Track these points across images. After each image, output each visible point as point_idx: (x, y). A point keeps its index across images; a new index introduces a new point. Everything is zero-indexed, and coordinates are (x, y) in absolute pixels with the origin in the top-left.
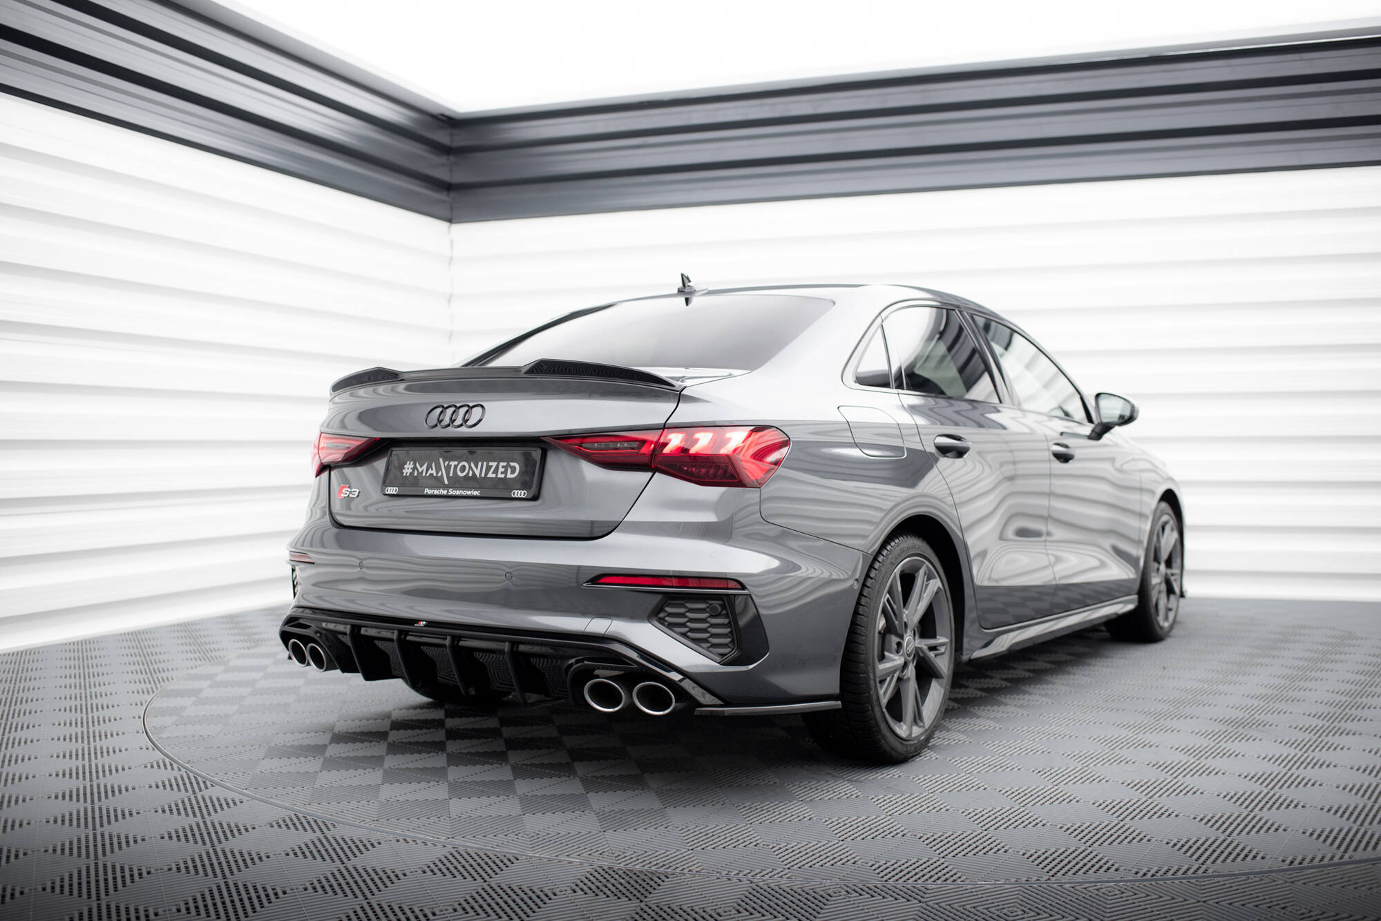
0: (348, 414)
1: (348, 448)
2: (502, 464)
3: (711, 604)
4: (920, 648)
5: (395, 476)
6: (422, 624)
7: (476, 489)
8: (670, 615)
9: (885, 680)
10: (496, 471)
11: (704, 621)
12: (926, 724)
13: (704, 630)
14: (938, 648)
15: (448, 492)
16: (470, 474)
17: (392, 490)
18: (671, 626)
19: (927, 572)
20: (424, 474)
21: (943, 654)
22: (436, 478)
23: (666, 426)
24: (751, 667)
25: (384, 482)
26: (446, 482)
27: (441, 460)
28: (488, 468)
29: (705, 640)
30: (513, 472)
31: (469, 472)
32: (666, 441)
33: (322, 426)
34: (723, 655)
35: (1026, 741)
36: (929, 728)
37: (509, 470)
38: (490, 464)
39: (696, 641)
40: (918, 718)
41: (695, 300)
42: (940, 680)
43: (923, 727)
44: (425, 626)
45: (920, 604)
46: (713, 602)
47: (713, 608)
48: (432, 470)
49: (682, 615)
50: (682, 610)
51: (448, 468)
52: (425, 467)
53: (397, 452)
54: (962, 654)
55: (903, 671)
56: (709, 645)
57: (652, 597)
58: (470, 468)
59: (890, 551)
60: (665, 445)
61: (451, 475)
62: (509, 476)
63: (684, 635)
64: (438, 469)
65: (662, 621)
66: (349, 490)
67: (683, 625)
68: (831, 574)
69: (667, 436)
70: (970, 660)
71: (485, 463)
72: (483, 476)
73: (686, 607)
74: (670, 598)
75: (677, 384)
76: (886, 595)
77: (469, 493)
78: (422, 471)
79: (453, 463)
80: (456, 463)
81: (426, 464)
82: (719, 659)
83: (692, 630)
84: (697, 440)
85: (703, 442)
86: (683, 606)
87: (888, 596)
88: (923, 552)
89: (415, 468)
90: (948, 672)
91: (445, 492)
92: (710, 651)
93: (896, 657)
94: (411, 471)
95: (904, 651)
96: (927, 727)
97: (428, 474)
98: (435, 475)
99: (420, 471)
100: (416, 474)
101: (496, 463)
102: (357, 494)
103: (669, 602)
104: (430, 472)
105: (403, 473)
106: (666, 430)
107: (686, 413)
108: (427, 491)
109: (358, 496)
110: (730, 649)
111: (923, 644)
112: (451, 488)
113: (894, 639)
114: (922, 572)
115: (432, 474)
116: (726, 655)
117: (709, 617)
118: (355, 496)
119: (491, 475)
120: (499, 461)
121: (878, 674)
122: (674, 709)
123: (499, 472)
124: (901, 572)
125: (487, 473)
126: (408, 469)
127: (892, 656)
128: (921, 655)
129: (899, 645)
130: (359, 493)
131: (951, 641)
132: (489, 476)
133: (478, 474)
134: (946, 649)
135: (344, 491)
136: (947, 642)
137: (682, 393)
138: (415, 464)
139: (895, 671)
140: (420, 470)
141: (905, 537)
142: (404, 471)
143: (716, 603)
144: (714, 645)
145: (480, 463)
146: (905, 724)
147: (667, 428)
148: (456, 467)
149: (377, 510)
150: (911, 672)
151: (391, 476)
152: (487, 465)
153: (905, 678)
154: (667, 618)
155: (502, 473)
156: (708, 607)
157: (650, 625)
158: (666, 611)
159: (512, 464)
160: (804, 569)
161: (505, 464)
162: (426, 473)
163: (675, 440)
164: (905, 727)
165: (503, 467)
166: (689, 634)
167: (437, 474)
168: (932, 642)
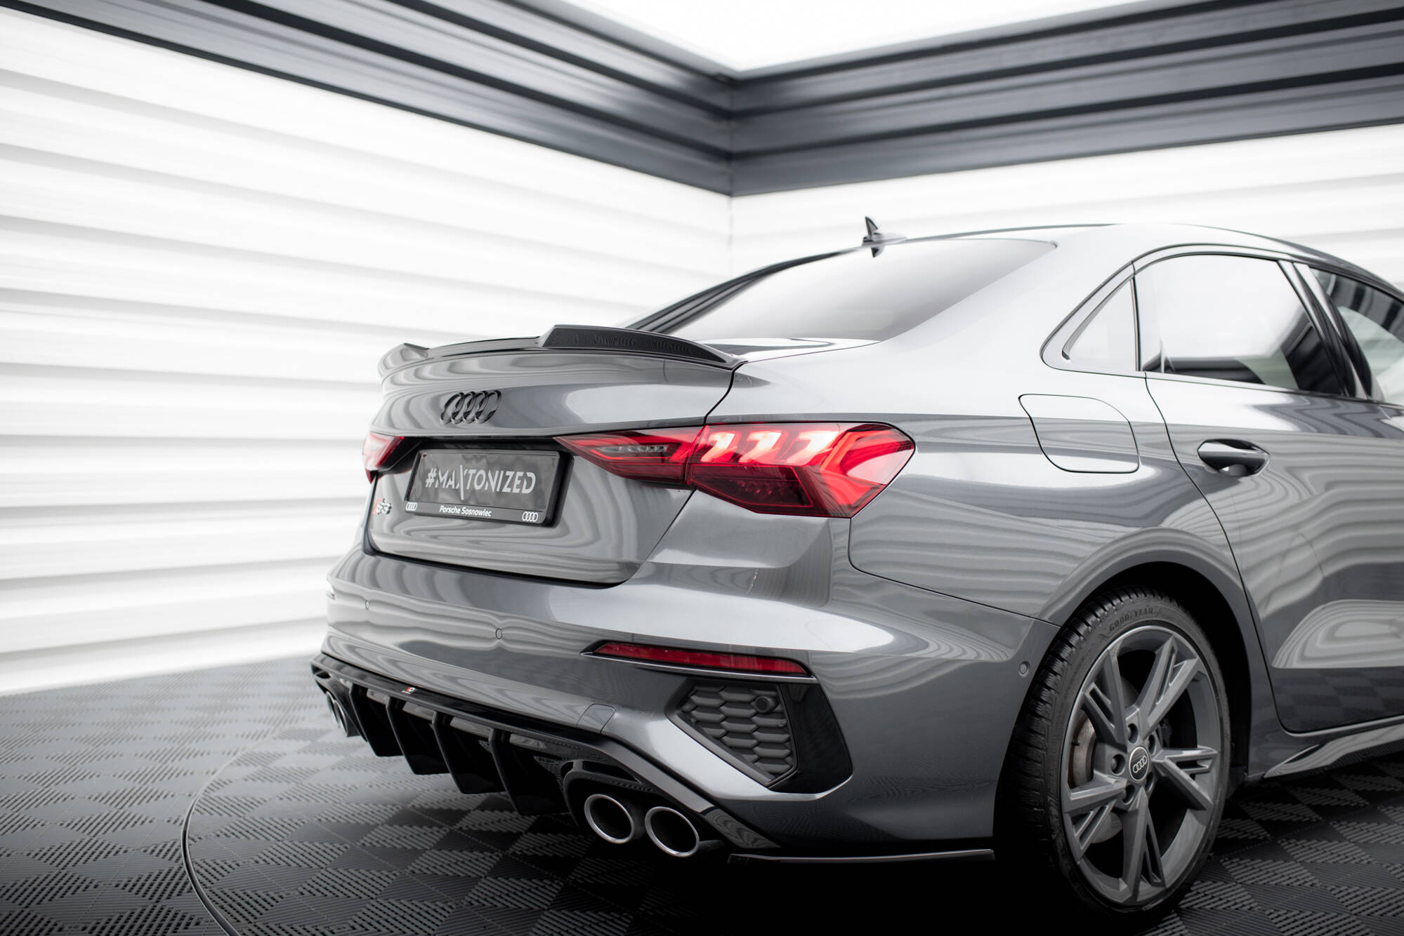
2: (518, 474)
3: (758, 696)
4: (1160, 765)
5: (418, 487)
6: (412, 689)
7: (488, 508)
8: (697, 707)
9: (1085, 815)
10: (512, 484)
11: (747, 720)
12: (1166, 880)
13: (748, 735)
14: (1199, 763)
15: (462, 510)
16: (486, 488)
17: (412, 506)
18: (699, 725)
19: (1176, 649)
20: (444, 486)
21: (1207, 772)
22: (454, 491)
23: (707, 422)
24: (819, 796)
25: (407, 495)
26: (462, 497)
27: (461, 466)
28: (505, 479)
29: (749, 750)
30: (528, 486)
31: (485, 484)
32: (709, 443)
34: (776, 774)
35: (1346, 915)
36: (1172, 887)
37: (525, 484)
38: (508, 473)
39: (734, 749)
40: (1151, 868)
41: (887, 251)
42: (1200, 812)
43: (1163, 884)
44: (413, 694)
45: (1162, 698)
46: (758, 692)
47: (761, 703)
48: (452, 480)
49: (715, 709)
50: (714, 702)
51: (466, 478)
52: (446, 476)
53: (425, 457)
54: (1247, 771)
55: (1126, 800)
56: (755, 757)
57: (672, 678)
58: (487, 478)
59: (1103, 618)
60: (707, 448)
61: (468, 488)
62: (523, 491)
63: (718, 740)
64: (457, 479)
65: (686, 717)
66: (383, 504)
67: (717, 724)
68: (979, 655)
69: (709, 435)
70: (1263, 780)
71: (502, 472)
72: (498, 489)
73: (720, 697)
74: (695, 684)
75: (730, 357)
76: (1090, 683)
77: (481, 513)
78: (443, 482)
79: (472, 472)
80: (474, 471)
81: (447, 472)
82: (768, 780)
83: (728, 733)
84: (755, 443)
85: (764, 445)
86: (715, 695)
87: (1093, 686)
88: (1168, 617)
89: (437, 477)
90: (1214, 800)
91: (459, 511)
92: (756, 768)
93: (1112, 781)
94: (433, 481)
95: (1127, 769)
96: (1168, 886)
97: (447, 486)
98: (453, 487)
99: (441, 482)
100: (436, 486)
101: (512, 473)
103: (696, 688)
104: (450, 482)
105: (426, 483)
106: (707, 427)
107: (740, 402)
108: (444, 509)
110: (788, 766)
111: (1167, 758)
112: (465, 505)
113: (1110, 752)
114: (1166, 648)
115: (450, 486)
116: (780, 774)
117: (755, 715)
118: (387, 512)
119: (505, 489)
120: (517, 469)
121: (1067, 808)
122: (699, 851)
123: (515, 486)
124: (1122, 649)
125: (502, 486)
126: (431, 478)
127: (1105, 777)
128: (1163, 774)
129: (1120, 760)
131: (1222, 752)
132: (503, 491)
133: (493, 487)
134: (1211, 767)
135: (378, 505)
136: (1215, 755)
137: (736, 371)
138: (437, 472)
139: (1106, 801)
140: (441, 480)
141: (1134, 596)
142: (427, 480)
143: (768, 697)
144: (761, 759)
145: (497, 473)
146: (1125, 881)
147: (710, 425)
148: (474, 476)
150: (1141, 799)
151: (414, 488)
152: (504, 475)
153: (1130, 809)
154: (694, 713)
155: (518, 487)
156: (754, 700)
157: (668, 720)
158: (692, 702)
159: (529, 474)
160: (933, 646)
161: (522, 474)
162: (446, 484)
163: (722, 442)
164: (1123, 886)
165: (520, 478)
166: (726, 739)
167: (455, 486)
168: (1188, 753)
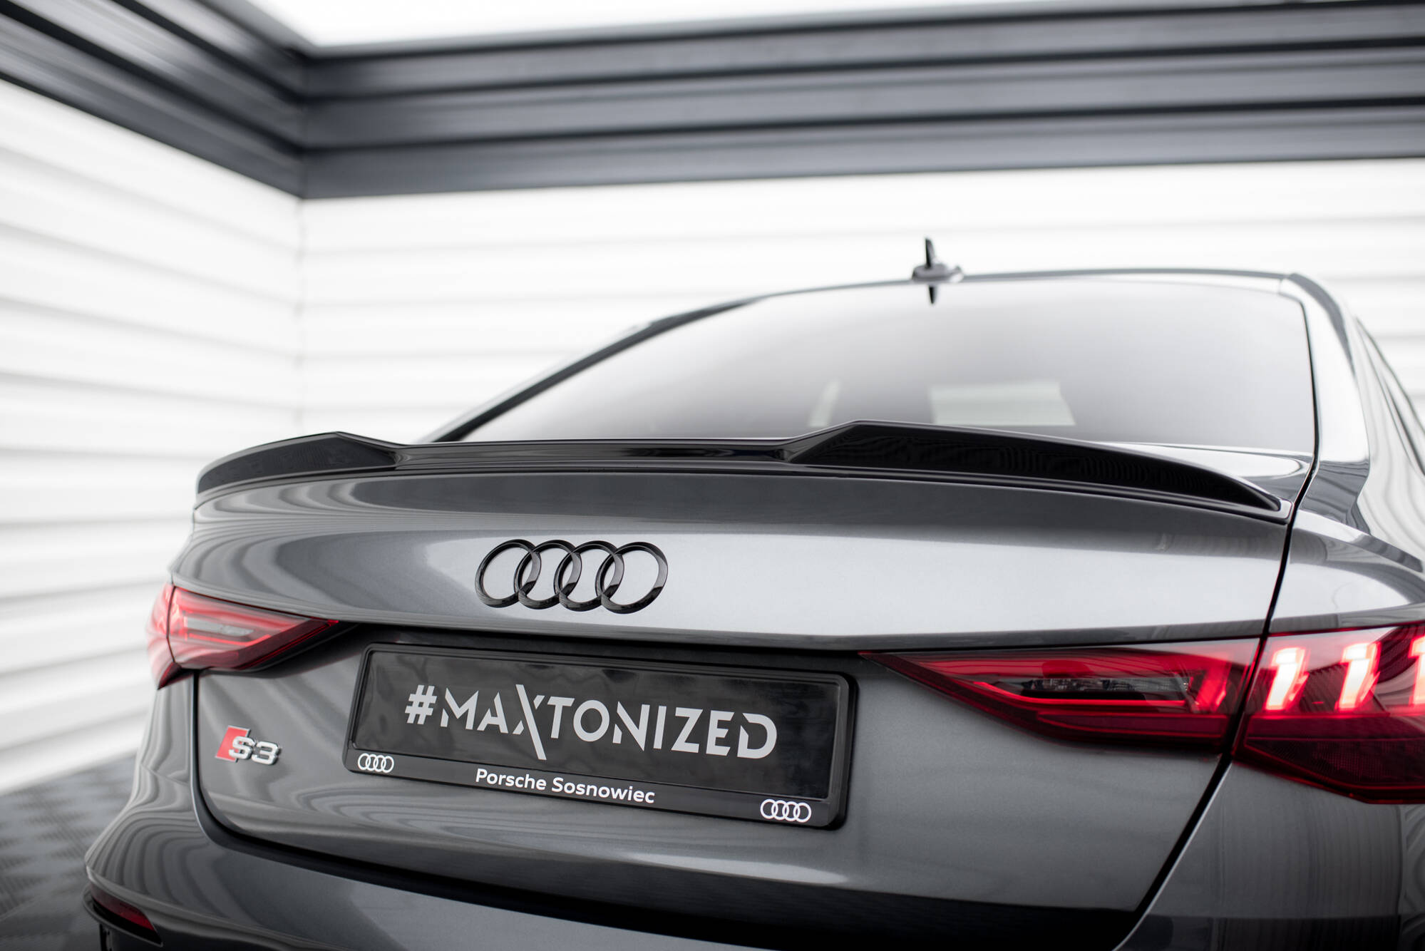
0: (252, 544)
1: (246, 638)
2: (716, 716)
5: (383, 720)
7: (641, 784)
10: (699, 735)
15: (550, 785)
16: (617, 737)
17: (376, 762)
20: (469, 726)
22: (508, 739)
23: (1271, 629)
25: (352, 737)
26: (541, 755)
27: (521, 689)
28: (675, 726)
30: (757, 737)
31: (610, 732)
33: (177, 569)
37: (744, 737)
38: (680, 712)
48: (494, 714)
51: (543, 716)
52: (471, 704)
53: (385, 658)
58: (615, 719)
61: (555, 734)
62: (744, 751)
64: (514, 715)
66: (251, 742)
71: (662, 711)
72: (658, 744)
77: (618, 794)
78: (465, 716)
80: (569, 702)
81: (477, 693)
89: (440, 705)
91: (541, 785)
94: (430, 712)
97: (482, 727)
98: (504, 729)
99: (458, 716)
100: (444, 721)
102: (272, 756)
104: (488, 719)
108: (481, 774)
109: (276, 761)
112: (560, 773)
115: (493, 729)
118: (270, 761)
119: (682, 745)
120: (708, 705)
125: (671, 736)
126: (420, 705)
130: (278, 753)
133: (640, 735)
135: (235, 743)
137: (1294, 526)
138: (439, 693)
140: (458, 713)
142: (408, 710)
145: (645, 709)
147: (1274, 635)
148: (568, 713)
149: (337, 808)
151: (371, 722)
152: (670, 716)
155: (719, 742)
159: (752, 718)
161: (728, 716)
162: (477, 722)
165: (721, 724)
